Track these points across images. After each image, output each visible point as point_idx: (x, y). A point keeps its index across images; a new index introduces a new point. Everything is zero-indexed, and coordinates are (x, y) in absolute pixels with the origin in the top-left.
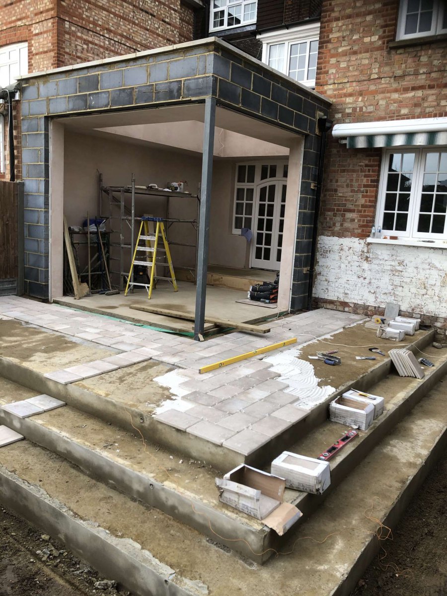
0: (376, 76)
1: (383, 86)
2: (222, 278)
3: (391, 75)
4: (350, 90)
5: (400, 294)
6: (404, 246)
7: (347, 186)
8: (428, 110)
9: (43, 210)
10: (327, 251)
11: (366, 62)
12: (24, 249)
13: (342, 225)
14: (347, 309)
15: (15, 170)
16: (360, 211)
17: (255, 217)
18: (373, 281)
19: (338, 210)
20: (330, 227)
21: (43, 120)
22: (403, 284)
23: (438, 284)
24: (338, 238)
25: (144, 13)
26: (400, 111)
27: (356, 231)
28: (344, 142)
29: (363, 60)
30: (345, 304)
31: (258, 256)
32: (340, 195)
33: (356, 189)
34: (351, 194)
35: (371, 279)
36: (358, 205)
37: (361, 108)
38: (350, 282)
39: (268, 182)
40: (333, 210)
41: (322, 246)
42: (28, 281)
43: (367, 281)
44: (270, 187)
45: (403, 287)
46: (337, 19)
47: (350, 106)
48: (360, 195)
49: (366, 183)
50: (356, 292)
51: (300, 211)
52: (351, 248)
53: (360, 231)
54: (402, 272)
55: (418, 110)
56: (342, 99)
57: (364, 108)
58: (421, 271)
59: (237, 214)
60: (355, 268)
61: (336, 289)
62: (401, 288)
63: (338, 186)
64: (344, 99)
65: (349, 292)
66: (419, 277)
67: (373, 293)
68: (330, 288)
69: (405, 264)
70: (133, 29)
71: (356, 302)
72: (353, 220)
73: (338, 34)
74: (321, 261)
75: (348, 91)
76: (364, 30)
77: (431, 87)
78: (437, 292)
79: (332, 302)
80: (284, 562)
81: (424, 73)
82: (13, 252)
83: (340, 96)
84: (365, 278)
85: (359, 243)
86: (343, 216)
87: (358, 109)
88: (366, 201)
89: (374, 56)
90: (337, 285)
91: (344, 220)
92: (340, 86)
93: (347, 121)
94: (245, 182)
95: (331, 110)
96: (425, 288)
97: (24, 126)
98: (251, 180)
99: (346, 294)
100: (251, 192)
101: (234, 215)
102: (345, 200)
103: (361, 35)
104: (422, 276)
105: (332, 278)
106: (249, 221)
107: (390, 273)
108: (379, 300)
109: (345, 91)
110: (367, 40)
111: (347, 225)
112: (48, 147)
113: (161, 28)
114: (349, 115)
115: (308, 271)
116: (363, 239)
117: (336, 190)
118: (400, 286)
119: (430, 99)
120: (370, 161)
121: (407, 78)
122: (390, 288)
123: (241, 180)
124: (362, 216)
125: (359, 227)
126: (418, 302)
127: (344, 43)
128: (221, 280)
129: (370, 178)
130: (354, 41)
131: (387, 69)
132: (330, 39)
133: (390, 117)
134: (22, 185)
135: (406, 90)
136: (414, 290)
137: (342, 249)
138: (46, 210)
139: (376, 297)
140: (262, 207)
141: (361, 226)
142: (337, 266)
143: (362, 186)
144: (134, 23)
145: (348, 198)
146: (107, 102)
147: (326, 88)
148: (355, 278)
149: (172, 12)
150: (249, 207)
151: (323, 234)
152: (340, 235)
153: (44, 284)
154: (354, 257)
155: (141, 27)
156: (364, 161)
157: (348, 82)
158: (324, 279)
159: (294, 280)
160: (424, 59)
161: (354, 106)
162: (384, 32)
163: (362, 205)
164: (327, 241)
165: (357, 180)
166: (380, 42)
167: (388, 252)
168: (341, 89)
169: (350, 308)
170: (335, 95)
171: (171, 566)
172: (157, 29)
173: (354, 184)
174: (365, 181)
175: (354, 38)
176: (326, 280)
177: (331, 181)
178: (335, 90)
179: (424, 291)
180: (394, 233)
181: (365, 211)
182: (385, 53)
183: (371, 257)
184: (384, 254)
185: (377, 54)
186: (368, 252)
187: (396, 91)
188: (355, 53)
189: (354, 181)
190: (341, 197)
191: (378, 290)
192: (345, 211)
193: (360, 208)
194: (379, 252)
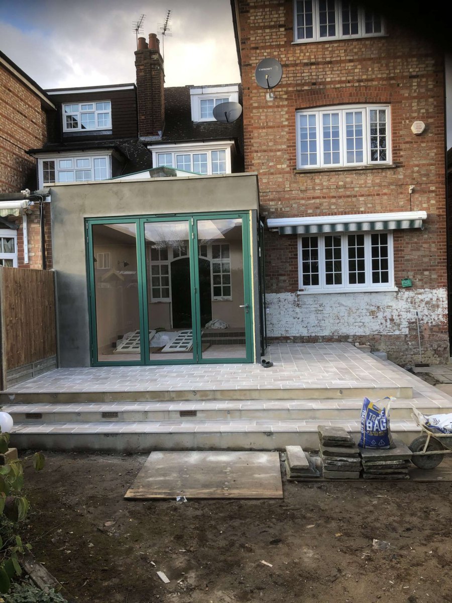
0: (289, 189)
1: (294, 195)
3: (298, 189)
4: (271, 197)
5: (324, 325)
6: (322, 294)
7: (278, 259)
8: (324, 211)
10: (270, 303)
11: (281, 180)
13: (277, 285)
14: (289, 341)
16: (289, 275)
18: (304, 319)
19: (273, 275)
20: (269, 287)
22: (324, 318)
23: (346, 315)
24: (275, 294)
25: (20, 115)
26: (307, 211)
27: (288, 288)
28: (275, 230)
29: (278, 179)
30: (287, 338)
33: (284, 261)
34: (281, 264)
35: (302, 318)
36: (288, 271)
37: (281, 209)
38: (288, 323)
40: (270, 275)
43: (300, 320)
46: (257, 152)
47: (273, 207)
48: (288, 265)
50: (294, 329)
52: (286, 299)
53: (290, 288)
54: (322, 311)
55: (318, 211)
57: (283, 209)
58: (334, 308)
59: (153, 286)
60: (291, 313)
61: (279, 328)
62: (323, 321)
63: (271, 259)
64: (268, 202)
65: (289, 329)
67: (306, 327)
68: (274, 329)
69: (323, 306)
70: (14, 128)
71: (294, 335)
72: (285, 281)
73: (258, 161)
76: (276, 160)
77: (324, 198)
78: (346, 320)
79: (277, 338)
81: (318, 189)
84: (298, 318)
85: (292, 296)
86: (277, 279)
87: (279, 209)
88: (292, 268)
89: (285, 177)
90: (279, 326)
91: (278, 282)
92: (265, 194)
93: (272, 216)
94: (157, 259)
96: (338, 319)
99: (287, 331)
102: (278, 268)
103: (275, 163)
104: (335, 311)
105: (275, 322)
107: (315, 312)
108: (310, 331)
109: (268, 197)
110: (279, 166)
111: (281, 284)
113: (31, 127)
114: (273, 213)
116: (294, 293)
117: (270, 262)
119: (325, 204)
120: (291, 242)
121: (308, 192)
122: (317, 322)
124: (291, 278)
126: (336, 328)
127: (263, 167)
130: (271, 167)
131: (295, 185)
132: (253, 164)
133: (301, 215)
135: (309, 199)
136: (332, 321)
137: (279, 301)
139: (308, 330)
141: (290, 285)
142: (278, 313)
143: (289, 258)
144: (14, 123)
148: (292, 319)
149: (37, 113)
152: (277, 292)
154: (289, 305)
155: (19, 126)
156: (288, 242)
157: (270, 192)
158: (269, 323)
160: (317, 181)
161: (276, 207)
162: (290, 163)
163: (290, 271)
164: (268, 297)
165: (285, 255)
166: (288, 169)
167: (312, 299)
168: (266, 196)
170: (262, 200)
172: (29, 128)
173: (282, 257)
174: (290, 255)
175: (270, 164)
176: (271, 324)
179: (338, 321)
180: (312, 287)
181: (292, 275)
182: (293, 176)
183: (301, 304)
184: (309, 300)
185: (287, 176)
186: (298, 301)
187: (303, 199)
188: (272, 174)
189: (282, 255)
190: (274, 266)
191: (308, 325)
192: (278, 275)
193: (289, 273)
194: (305, 300)
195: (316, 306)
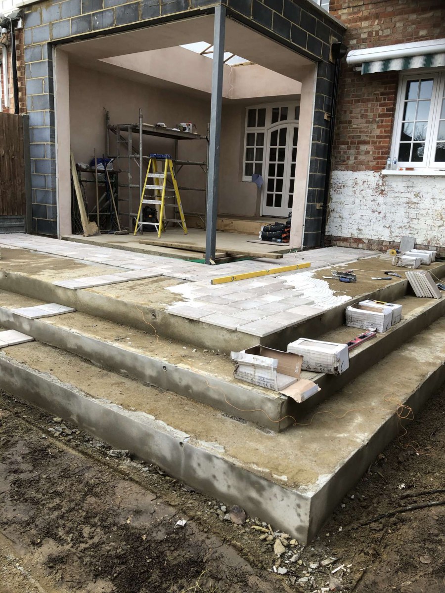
2: (232, 223)
4: (365, 13)
5: (416, 227)
6: (421, 176)
7: (362, 117)
9: (49, 143)
10: (341, 186)
12: (31, 186)
13: (356, 158)
14: (360, 246)
15: (20, 104)
16: (375, 143)
17: (266, 162)
18: (388, 215)
19: (352, 143)
20: (344, 161)
21: (46, 47)
22: (419, 217)
24: (352, 172)
26: (418, 33)
27: (371, 164)
28: (358, 69)
30: (358, 241)
31: (269, 203)
32: (354, 126)
33: (371, 120)
34: (366, 125)
35: (386, 213)
36: (373, 137)
37: (377, 32)
38: (364, 218)
39: (279, 126)
40: (348, 143)
41: (336, 181)
42: (36, 218)
43: (382, 215)
44: (281, 130)
45: (419, 220)
47: (365, 30)
48: (375, 126)
49: (381, 113)
50: (370, 228)
51: (313, 142)
52: (365, 182)
53: (374, 163)
54: (418, 203)
55: (437, 31)
56: (358, 23)
57: (380, 32)
58: (438, 202)
59: (247, 160)
60: (369, 203)
61: (350, 225)
62: (417, 220)
63: (352, 117)
64: (359, 23)
65: (363, 228)
66: (435, 208)
67: (388, 228)
68: (343, 225)
69: (421, 195)
71: (370, 237)
72: (367, 152)
74: (335, 197)
75: (364, 15)
79: (345, 239)
80: (302, 431)
82: (20, 188)
83: (355, 20)
84: (380, 213)
85: (374, 176)
86: (358, 148)
87: (374, 33)
88: (381, 132)
90: (351, 222)
91: (358, 153)
92: (355, 10)
93: (362, 47)
94: (255, 126)
95: (345, 37)
96: (441, 219)
97: (27, 55)
98: (262, 124)
99: (360, 230)
100: (261, 136)
101: (245, 162)
102: (360, 132)
104: (438, 207)
105: (345, 214)
106: (259, 167)
107: (405, 205)
108: (394, 234)
109: (360, 15)
111: (361, 158)
112: (53, 76)
114: (364, 40)
115: (321, 206)
116: (378, 172)
117: (350, 122)
118: (416, 219)
120: (385, 89)
122: (406, 221)
123: (251, 124)
124: (377, 148)
125: (374, 159)
126: (434, 234)
128: (232, 224)
129: (385, 107)
133: (407, 39)
134: (27, 118)
135: (425, 10)
136: (430, 222)
137: (356, 184)
138: (52, 143)
139: (391, 232)
140: (273, 152)
141: (375, 159)
142: (351, 201)
143: (378, 116)
145: (362, 130)
146: (112, 20)
147: (340, 12)
148: (370, 212)
150: (260, 152)
151: (337, 169)
152: (354, 169)
153: (52, 220)
154: (368, 191)
156: (380, 89)
157: (364, 5)
158: (337, 215)
159: (307, 216)
161: (370, 30)
163: (377, 136)
164: (340, 176)
165: (372, 110)
167: (404, 184)
168: (357, 13)
169: (364, 245)
170: (350, 20)
171: (186, 432)
173: (368, 114)
174: (380, 110)
176: (340, 217)
177: (345, 112)
178: (349, 14)
179: (441, 223)
180: (410, 164)
181: (380, 142)
183: (386, 190)
184: (399, 185)
186: (383, 185)
187: (414, 11)
189: (369, 111)
190: (355, 128)
191: (393, 224)
192: (360, 143)
193: (375, 140)
194: (394, 184)
195: (409, 195)
